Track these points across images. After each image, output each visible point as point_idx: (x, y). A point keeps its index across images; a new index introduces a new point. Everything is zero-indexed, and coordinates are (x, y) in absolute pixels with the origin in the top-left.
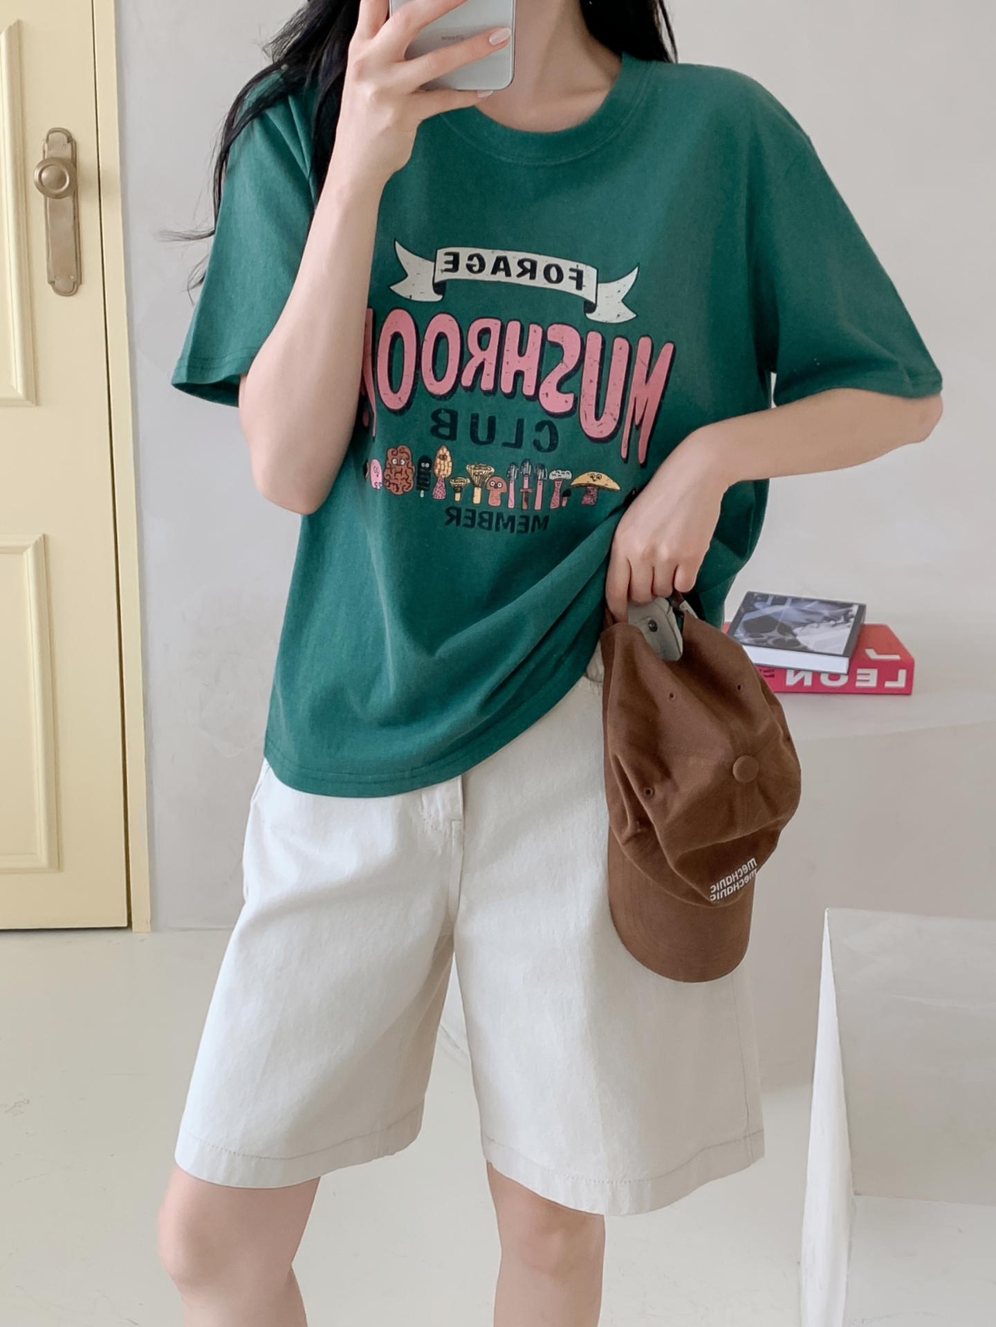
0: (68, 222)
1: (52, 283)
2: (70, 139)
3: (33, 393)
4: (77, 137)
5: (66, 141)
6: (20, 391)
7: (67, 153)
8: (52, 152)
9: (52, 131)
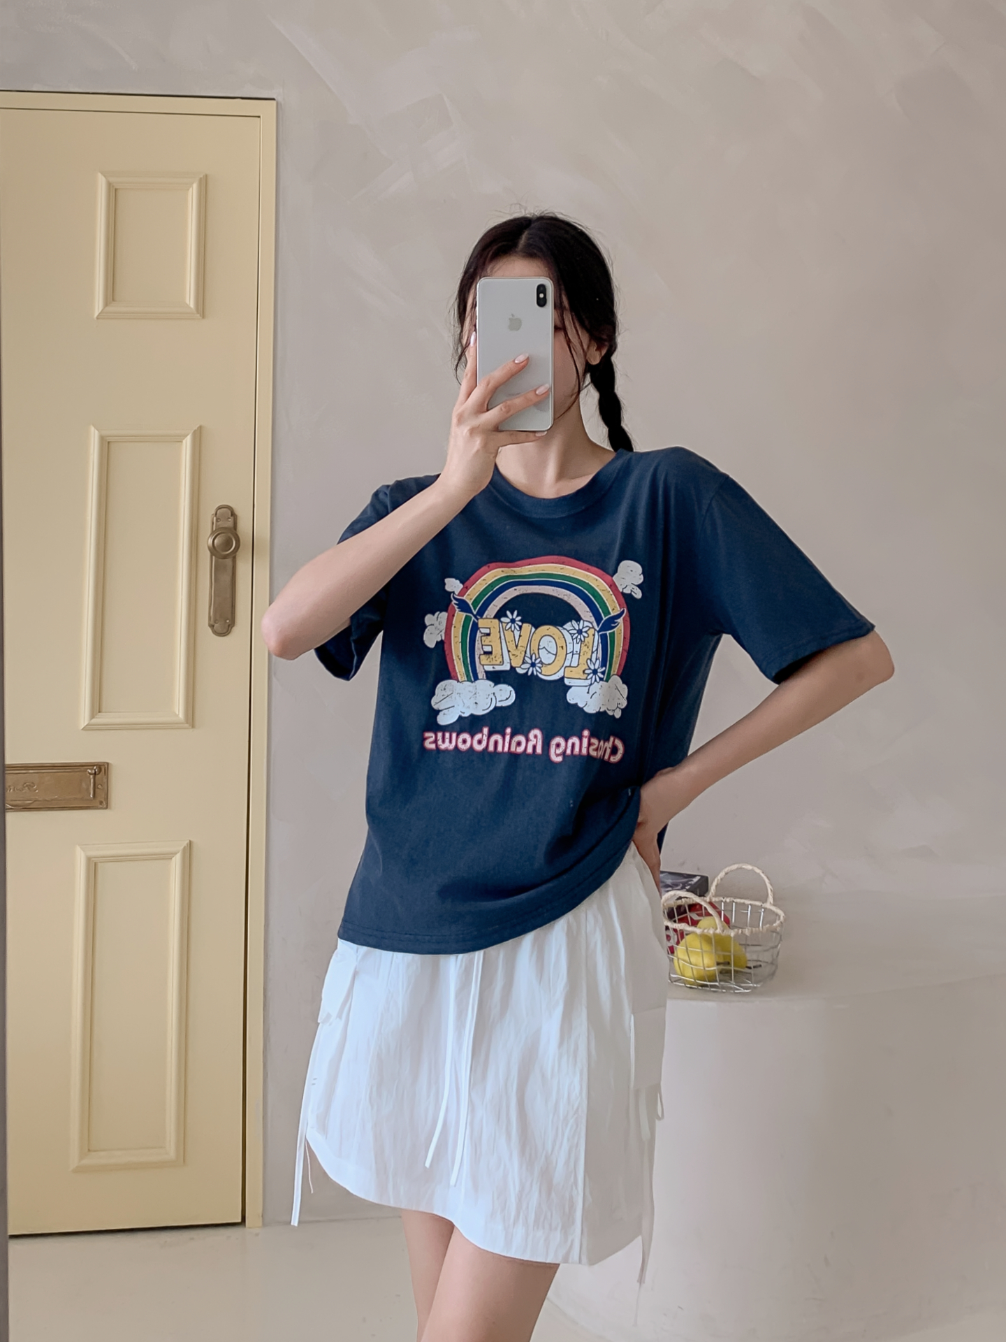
0: (226, 578)
1: (212, 626)
2: (233, 514)
3: (191, 718)
4: (238, 511)
5: (230, 514)
6: (181, 716)
7: (230, 523)
8: (218, 523)
9: (219, 508)
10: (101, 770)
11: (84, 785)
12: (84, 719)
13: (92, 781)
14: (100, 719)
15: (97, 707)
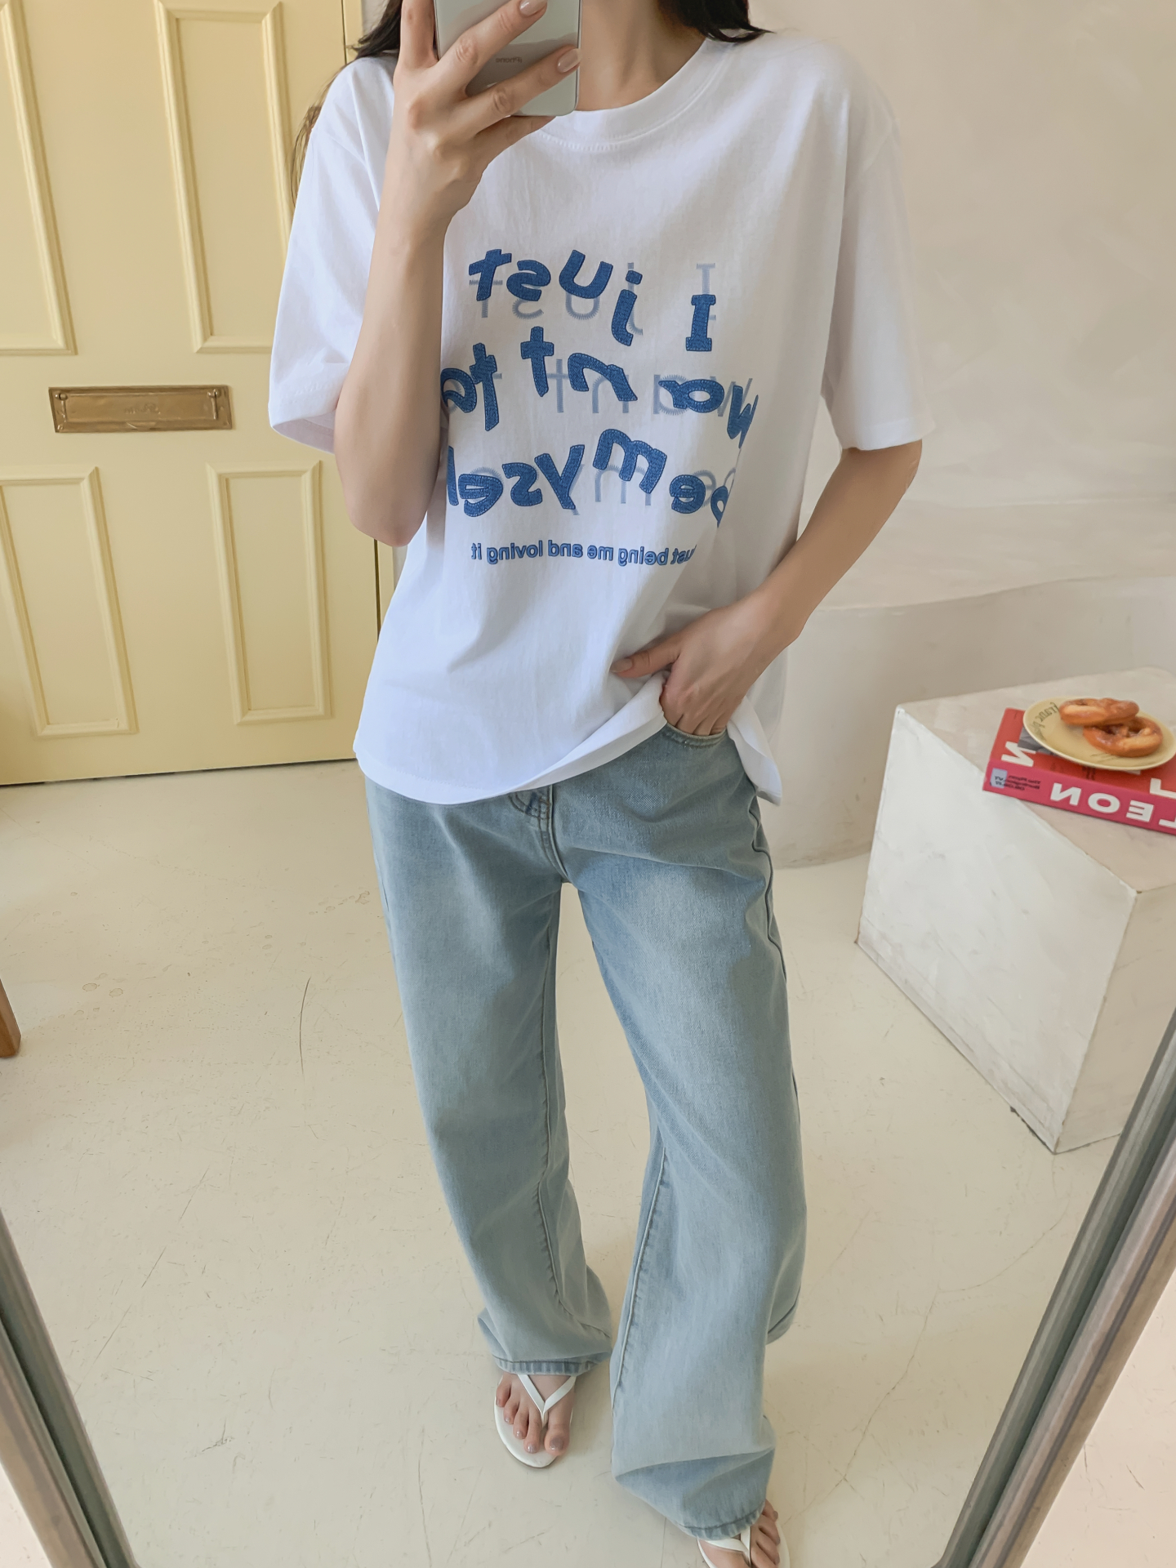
10: (222, 393)
11: (206, 408)
12: (197, 342)
13: (213, 404)
14: (213, 342)
15: (209, 330)
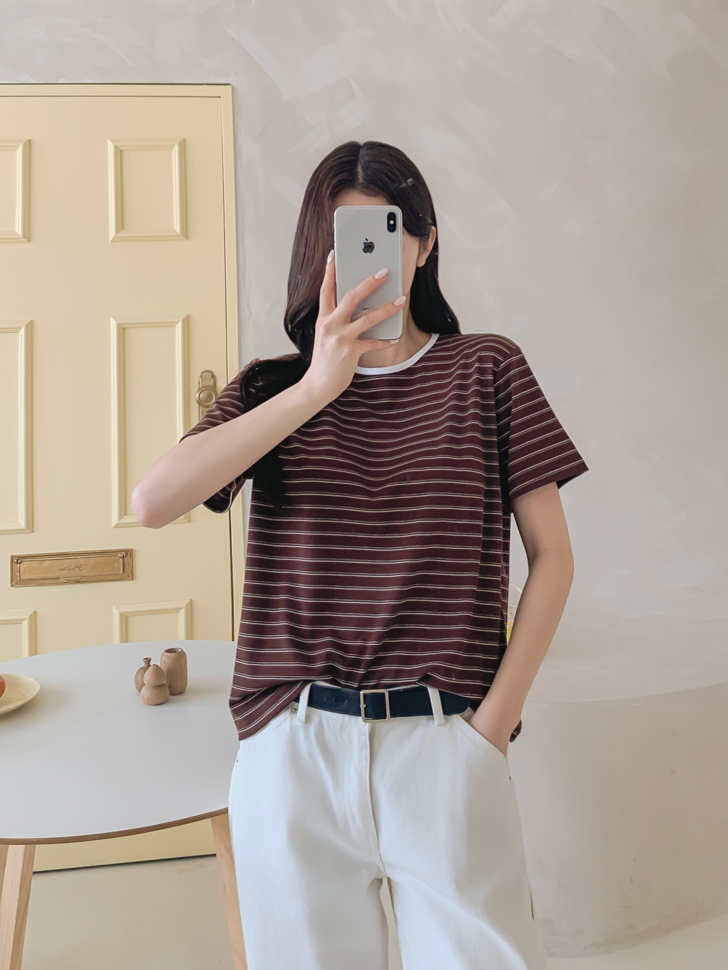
4: (216, 374)
5: (211, 377)
7: (211, 383)
8: (203, 383)
9: (203, 372)
10: (128, 554)
11: (116, 565)
12: (115, 520)
13: (122, 562)
14: (124, 520)
15: (123, 511)
